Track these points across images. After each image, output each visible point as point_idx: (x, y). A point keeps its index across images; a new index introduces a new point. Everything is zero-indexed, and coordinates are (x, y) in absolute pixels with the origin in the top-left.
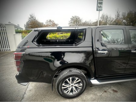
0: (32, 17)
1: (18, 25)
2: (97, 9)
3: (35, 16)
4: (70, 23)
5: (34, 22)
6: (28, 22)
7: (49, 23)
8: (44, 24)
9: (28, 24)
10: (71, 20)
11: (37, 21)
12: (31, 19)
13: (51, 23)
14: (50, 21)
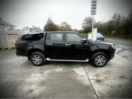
0: (49, 20)
1: (39, 27)
2: (91, 14)
3: (52, 20)
4: (83, 24)
5: (51, 25)
6: (47, 24)
7: (63, 25)
8: (59, 26)
9: (46, 26)
10: (84, 21)
11: (53, 24)
12: (49, 22)
13: (65, 25)
14: (64, 23)
